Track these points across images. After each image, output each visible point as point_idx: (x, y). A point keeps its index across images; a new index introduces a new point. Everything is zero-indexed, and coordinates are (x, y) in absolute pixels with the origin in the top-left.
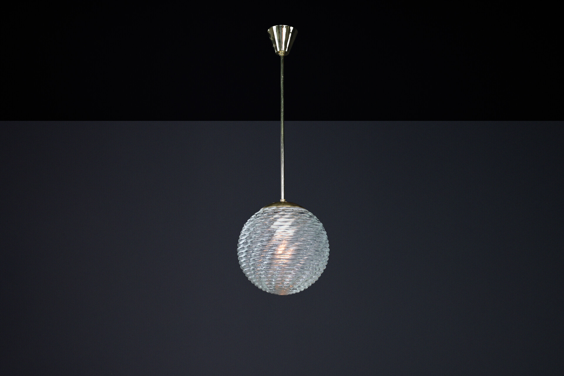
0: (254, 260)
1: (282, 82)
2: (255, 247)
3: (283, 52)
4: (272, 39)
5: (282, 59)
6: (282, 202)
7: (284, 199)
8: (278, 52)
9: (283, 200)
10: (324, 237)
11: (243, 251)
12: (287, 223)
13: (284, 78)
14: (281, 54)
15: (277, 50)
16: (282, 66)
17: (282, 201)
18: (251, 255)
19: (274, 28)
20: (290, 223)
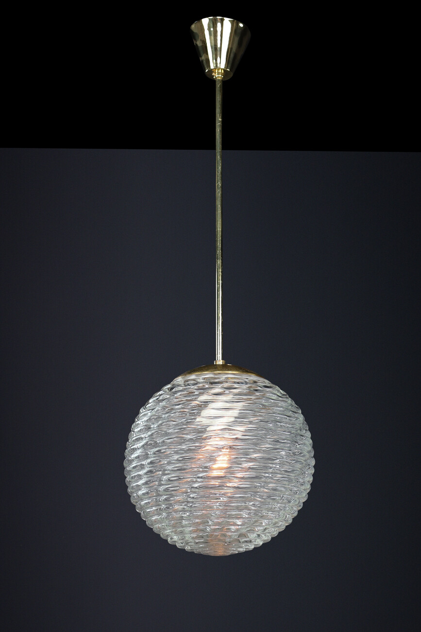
0: (166, 490)
1: (218, 130)
2: (169, 463)
3: (220, 71)
4: (199, 43)
5: (218, 86)
6: (219, 365)
7: (223, 359)
8: (211, 71)
9: (219, 361)
10: (306, 443)
11: (141, 473)
12: (230, 413)
13: (223, 122)
14: (218, 76)
15: (209, 66)
16: (219, 98)
17: (218, 363)
18: (161, 480)
19: (205, 21)
20: (235, 413)
